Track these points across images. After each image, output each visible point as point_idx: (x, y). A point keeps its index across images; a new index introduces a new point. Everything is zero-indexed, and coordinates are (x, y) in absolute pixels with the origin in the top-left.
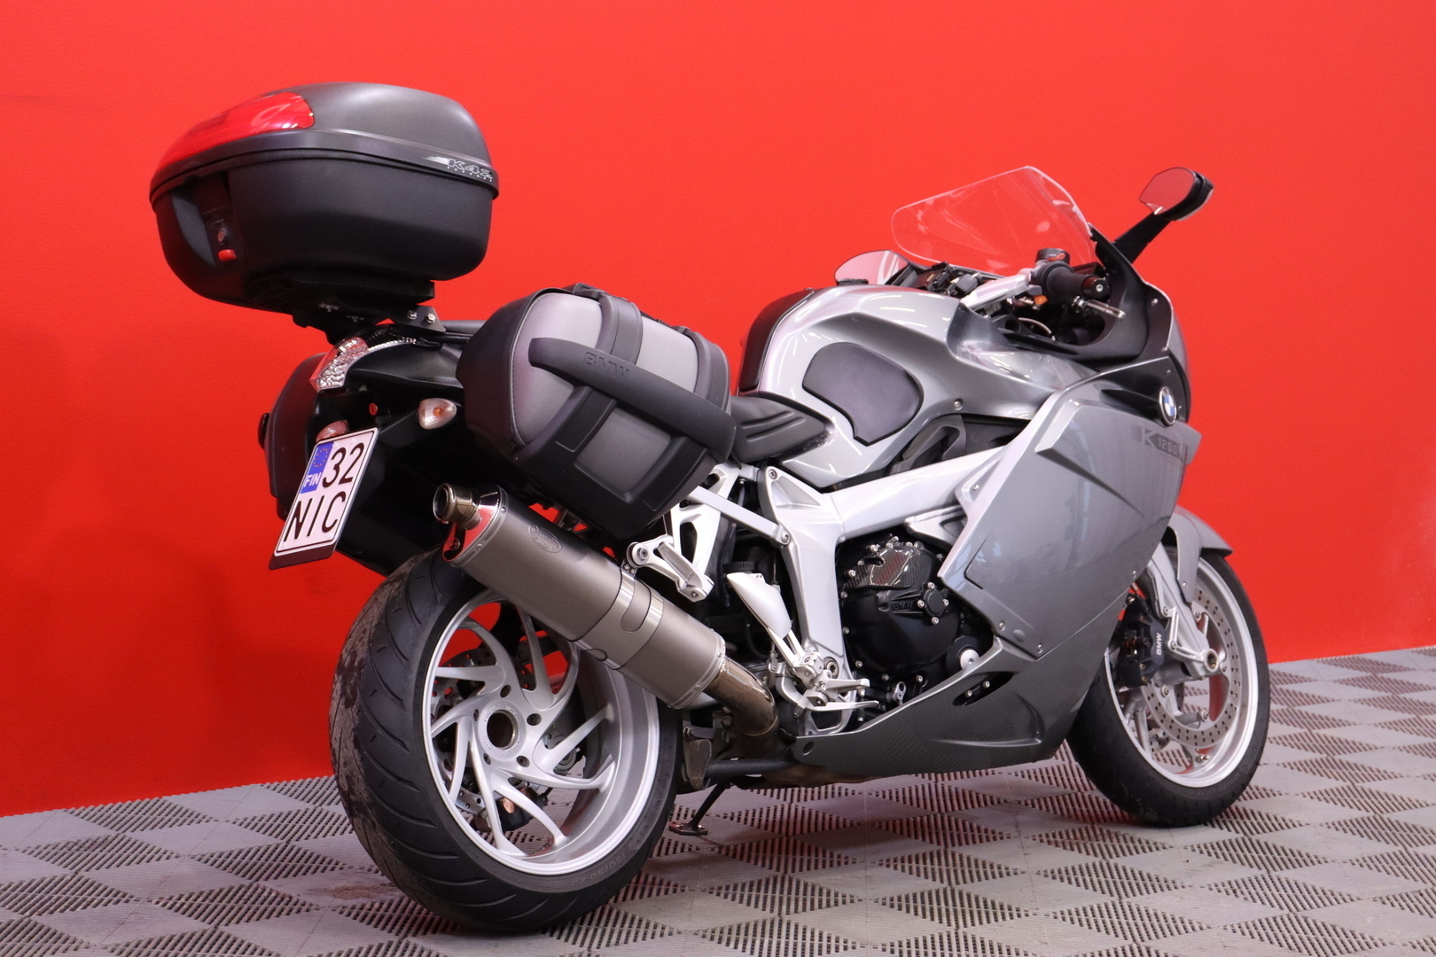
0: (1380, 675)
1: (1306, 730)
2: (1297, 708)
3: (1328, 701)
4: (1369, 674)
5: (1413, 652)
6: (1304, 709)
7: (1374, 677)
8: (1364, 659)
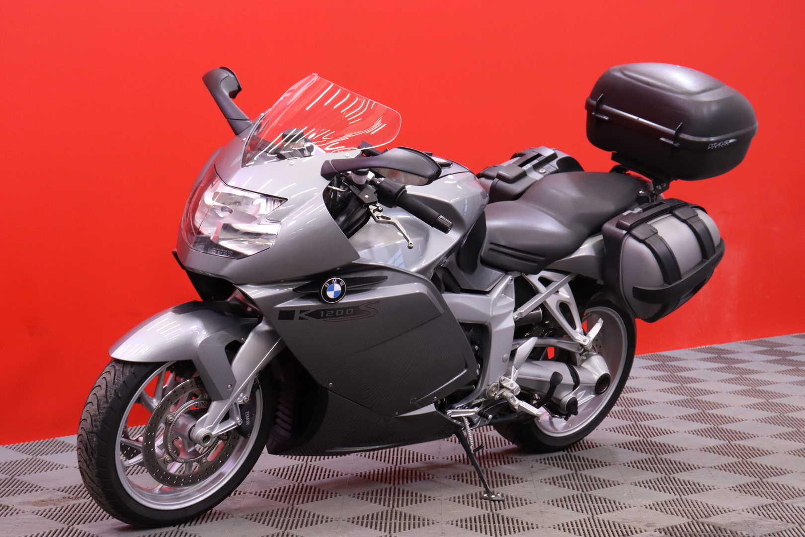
0: (722, 356)
1: (680, 385)
2: (676, 374)
3: (693, 370)
4: (716, 355)
5: (741, 343)
6: (679, 374)
7: (719, 356)
8: (714, 348)
